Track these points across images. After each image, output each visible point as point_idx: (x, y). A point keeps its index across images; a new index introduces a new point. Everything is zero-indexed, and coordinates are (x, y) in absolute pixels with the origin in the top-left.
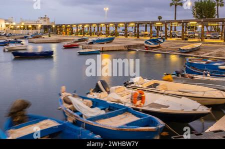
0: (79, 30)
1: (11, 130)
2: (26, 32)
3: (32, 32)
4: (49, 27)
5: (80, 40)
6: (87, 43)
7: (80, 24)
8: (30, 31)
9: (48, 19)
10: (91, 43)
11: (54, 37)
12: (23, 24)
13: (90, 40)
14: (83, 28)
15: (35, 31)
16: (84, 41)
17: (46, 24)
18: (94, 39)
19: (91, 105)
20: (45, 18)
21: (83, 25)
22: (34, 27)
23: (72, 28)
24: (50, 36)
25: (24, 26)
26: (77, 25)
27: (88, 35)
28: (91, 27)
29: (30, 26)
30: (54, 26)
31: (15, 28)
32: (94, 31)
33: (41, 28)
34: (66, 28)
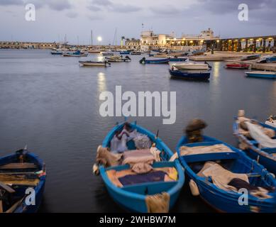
0: (249, 45)
1: (183, 147)
2: (187, 48)
3: (193, 48)
4: (213, 42)
5: (249, 58)
6: (259, 61)
7: (251, 38)
8: (191, 47)
9: (212, 33)
10: (264, 62)
11: (217, 54)
12: (184, 39)
13: (263, 58)
14: (255, 42)
15: (196, 47)
16: (255, 59)
17: (209, 38)
18: (269, 56)
19: (273, 136)
20: (208, 32)
21: (255, 39)
22: (196, 43)
23: (240, 43)
24: (212, 53)
25: (185, 41)
26: (247, 39)
27: (260, 51)
28: (265, 42)
29: (191, 42)
30: (218, 41)
31: (176, 44)
32: (269, 45)
33: (204, 44)
34: (233, 43)
